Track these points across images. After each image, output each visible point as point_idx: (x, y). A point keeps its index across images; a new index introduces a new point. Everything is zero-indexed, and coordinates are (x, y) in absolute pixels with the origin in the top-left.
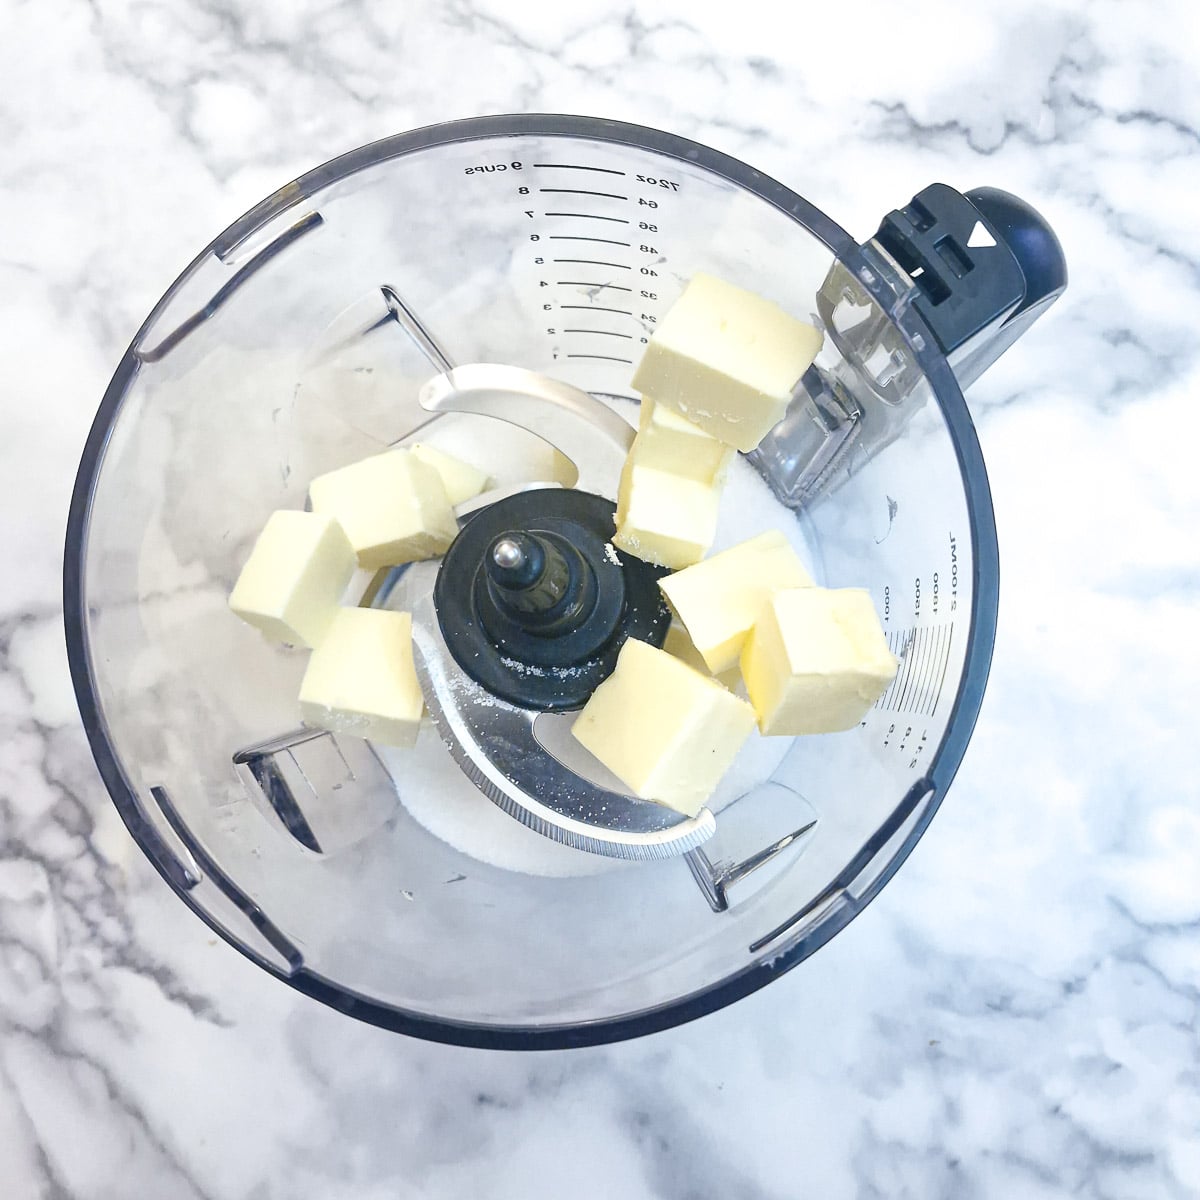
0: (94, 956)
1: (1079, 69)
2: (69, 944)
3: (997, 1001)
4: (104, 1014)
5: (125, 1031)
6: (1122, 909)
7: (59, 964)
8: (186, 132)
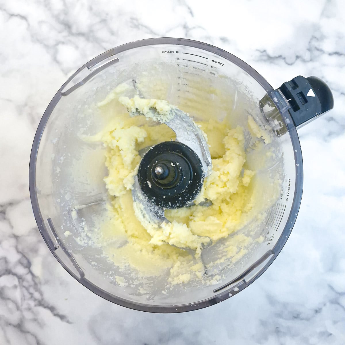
0: (32, 303)
1: (317, 39)
2: (25, 299)
3: (296, 316)
4: (35, 320)
5: (41, 325)
6: (332, 288)
7: (22, 305)
8: (55, 60)
